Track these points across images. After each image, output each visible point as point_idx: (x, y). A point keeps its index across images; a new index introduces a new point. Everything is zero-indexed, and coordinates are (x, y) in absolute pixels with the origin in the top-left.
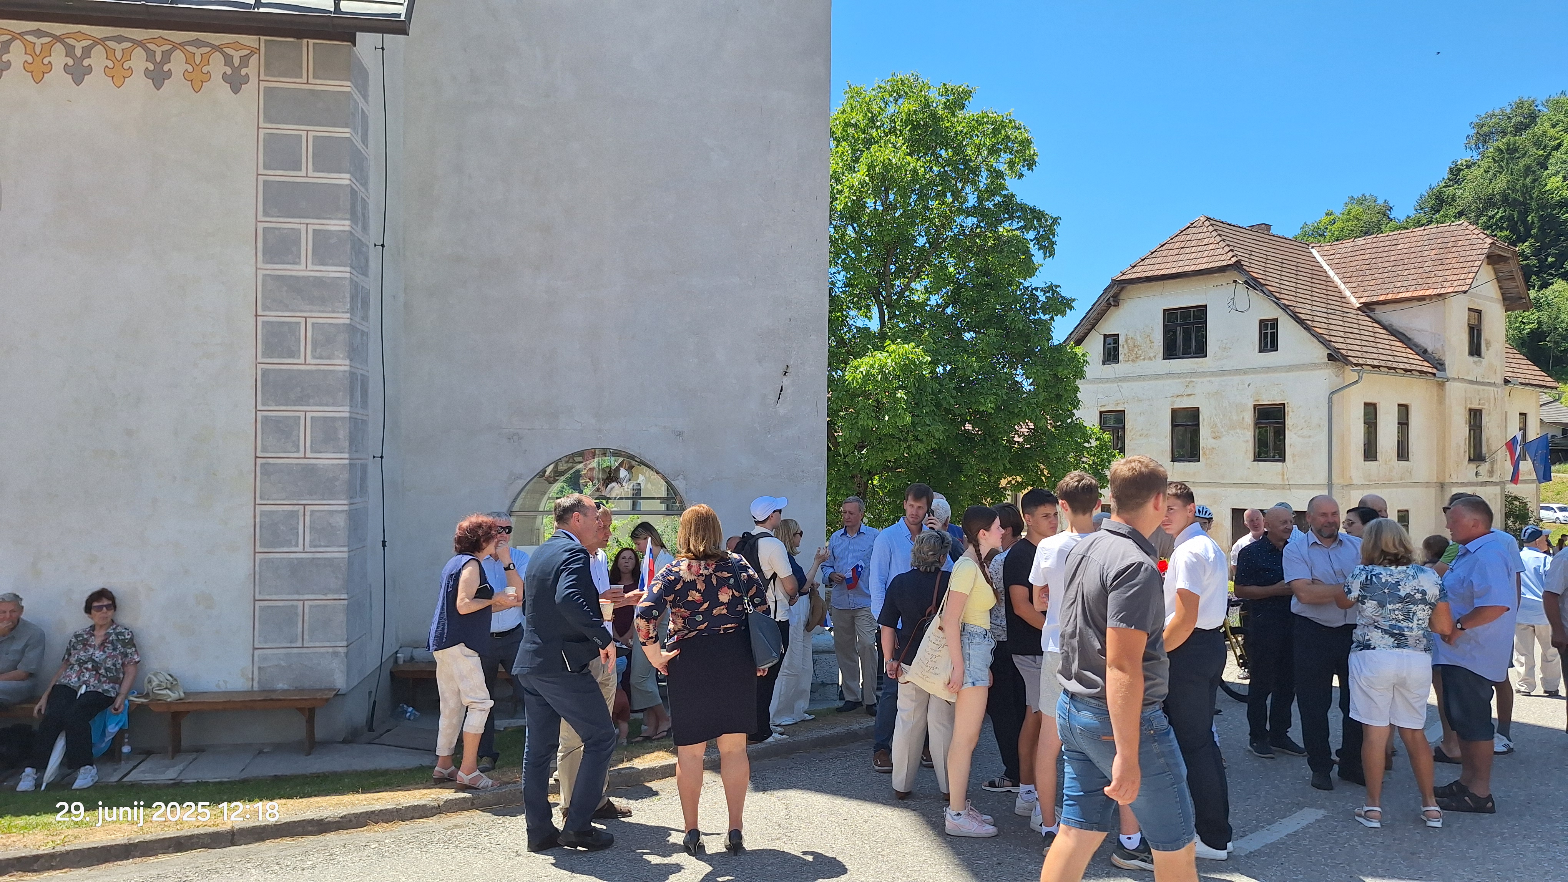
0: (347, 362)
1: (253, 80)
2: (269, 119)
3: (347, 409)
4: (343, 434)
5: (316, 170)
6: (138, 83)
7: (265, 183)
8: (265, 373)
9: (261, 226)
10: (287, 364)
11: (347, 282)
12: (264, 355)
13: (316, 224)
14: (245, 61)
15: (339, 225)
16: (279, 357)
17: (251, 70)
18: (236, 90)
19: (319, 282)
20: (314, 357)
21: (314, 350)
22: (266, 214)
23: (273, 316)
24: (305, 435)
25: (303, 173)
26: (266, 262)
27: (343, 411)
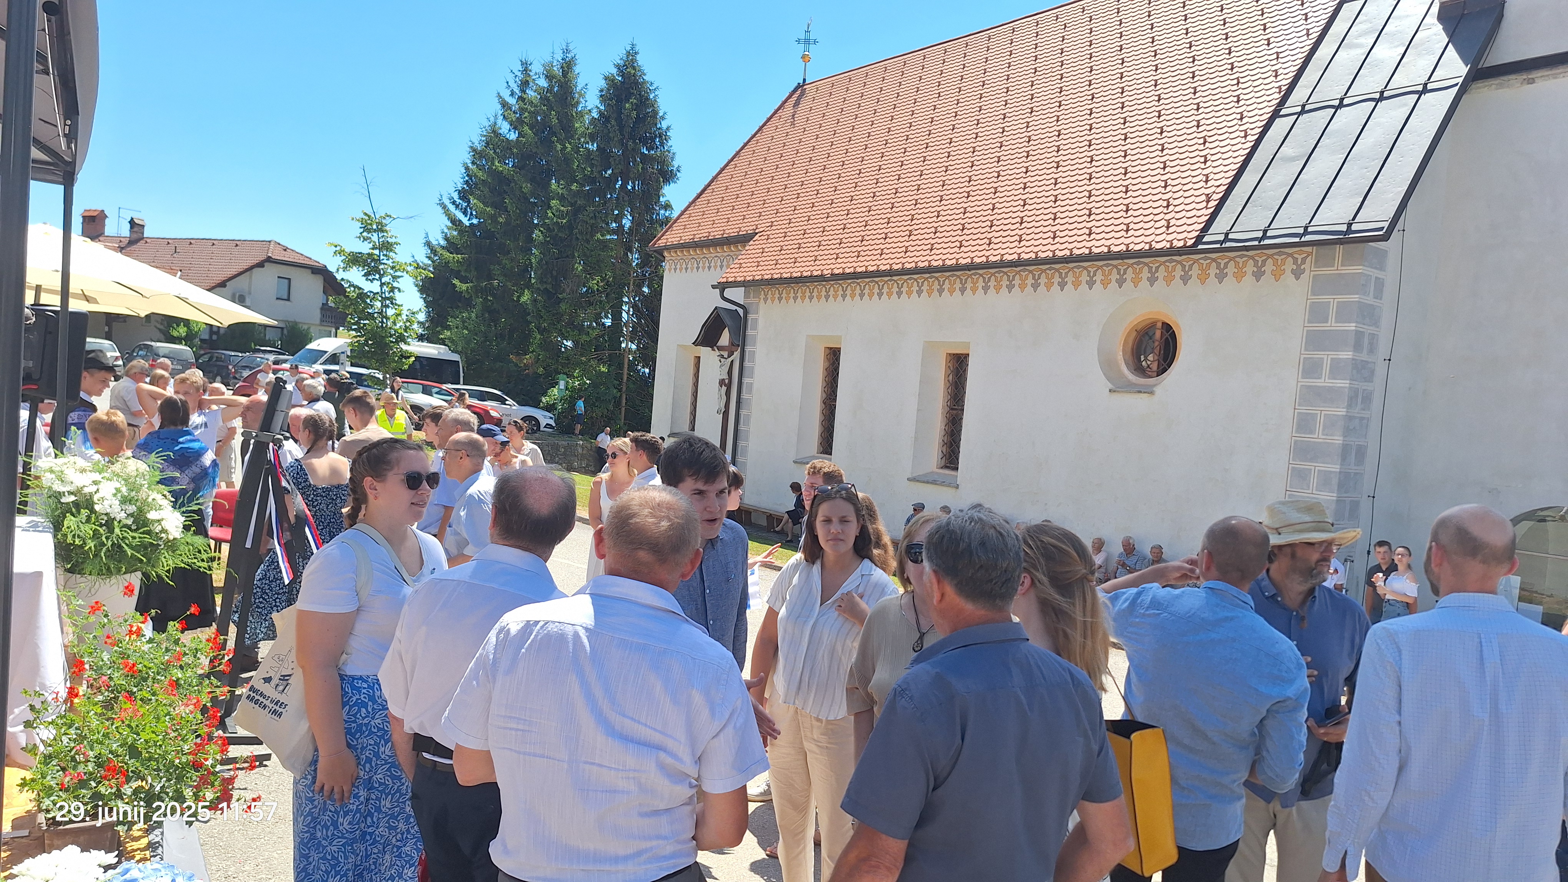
0: (1341, 438)
1: (1307, 272)
2: (1313, 294)
3: (1338, 467)
4: (1335, 481)
5: (1336, 322)
6: (1249, 279)
7: (1308, 331)
8: (1296, 442)
9: (1302, 356)
10: (1307, 438)
11: (1346, 390)
12: (1297, 432)
13: (1333, 355)
14: (1304, 261)
15: (1347, 355)
16: (1304, 433)
17: (1306, 266)
18: (1297, 278)
19: (1330, 389)
20: (1323, 435)
21: (1323, 430)
22: (1306, 350)
23: (1303, 409)
24: (1314, 480)
25: (1329, 324)
26: (1303, 378)
27: (1336, 468)
